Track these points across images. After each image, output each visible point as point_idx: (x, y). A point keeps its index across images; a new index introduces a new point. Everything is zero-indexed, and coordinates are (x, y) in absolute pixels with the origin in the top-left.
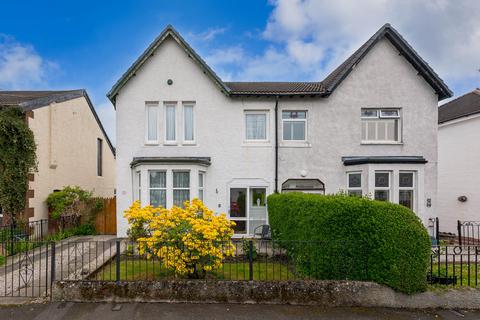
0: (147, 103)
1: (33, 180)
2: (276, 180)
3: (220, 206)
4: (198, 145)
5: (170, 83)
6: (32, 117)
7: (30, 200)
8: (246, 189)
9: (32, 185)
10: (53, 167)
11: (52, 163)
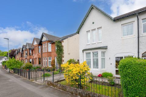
0: (87, 32)
1: (64, 57)
2: (138, 52)
3: (111, 64)
4: (103, 42)
5: (93, 23)
6: (63, 42)
7: (63, 62)
8: (123, 57)
9: (63, 59)
10: (69, 54)
11: (69, 53)
